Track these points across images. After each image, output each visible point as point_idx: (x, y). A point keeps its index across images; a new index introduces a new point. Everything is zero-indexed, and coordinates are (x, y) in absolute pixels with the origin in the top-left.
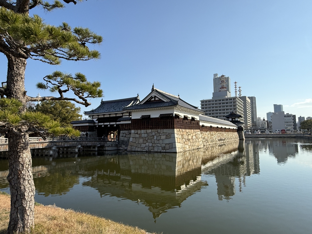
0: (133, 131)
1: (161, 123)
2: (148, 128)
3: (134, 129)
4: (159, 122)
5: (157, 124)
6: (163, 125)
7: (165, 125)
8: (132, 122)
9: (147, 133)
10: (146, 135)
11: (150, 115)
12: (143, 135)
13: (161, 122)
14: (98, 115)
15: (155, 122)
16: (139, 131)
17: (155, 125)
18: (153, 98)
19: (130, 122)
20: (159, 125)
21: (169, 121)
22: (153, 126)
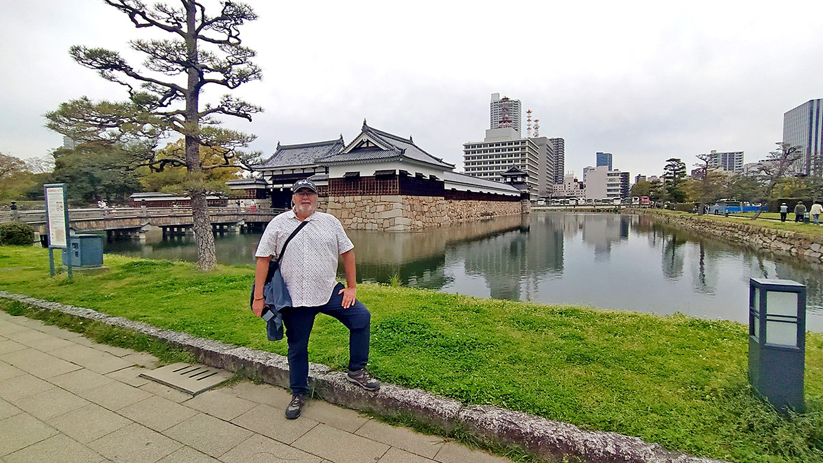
0: (331, 199)
1: (377, 186)
2: (356, 194)
3: (334, 194)
4: (374, 183)
5: (370, 186)
6: (380, 189)
7: (384, 189)
8: (329, 182)
9: (354, 202)
10: (353, 205)
11: (359, 172)
12: (348, 205)
13: (377, 183)
14: (273, 171)
15: (367, 183)
16: (342, 199)
17: (367, 189)
18: (364, 143)
19: (326, 183)
20: (374, 189)
21: (390, 183)
22: (364, 190)
